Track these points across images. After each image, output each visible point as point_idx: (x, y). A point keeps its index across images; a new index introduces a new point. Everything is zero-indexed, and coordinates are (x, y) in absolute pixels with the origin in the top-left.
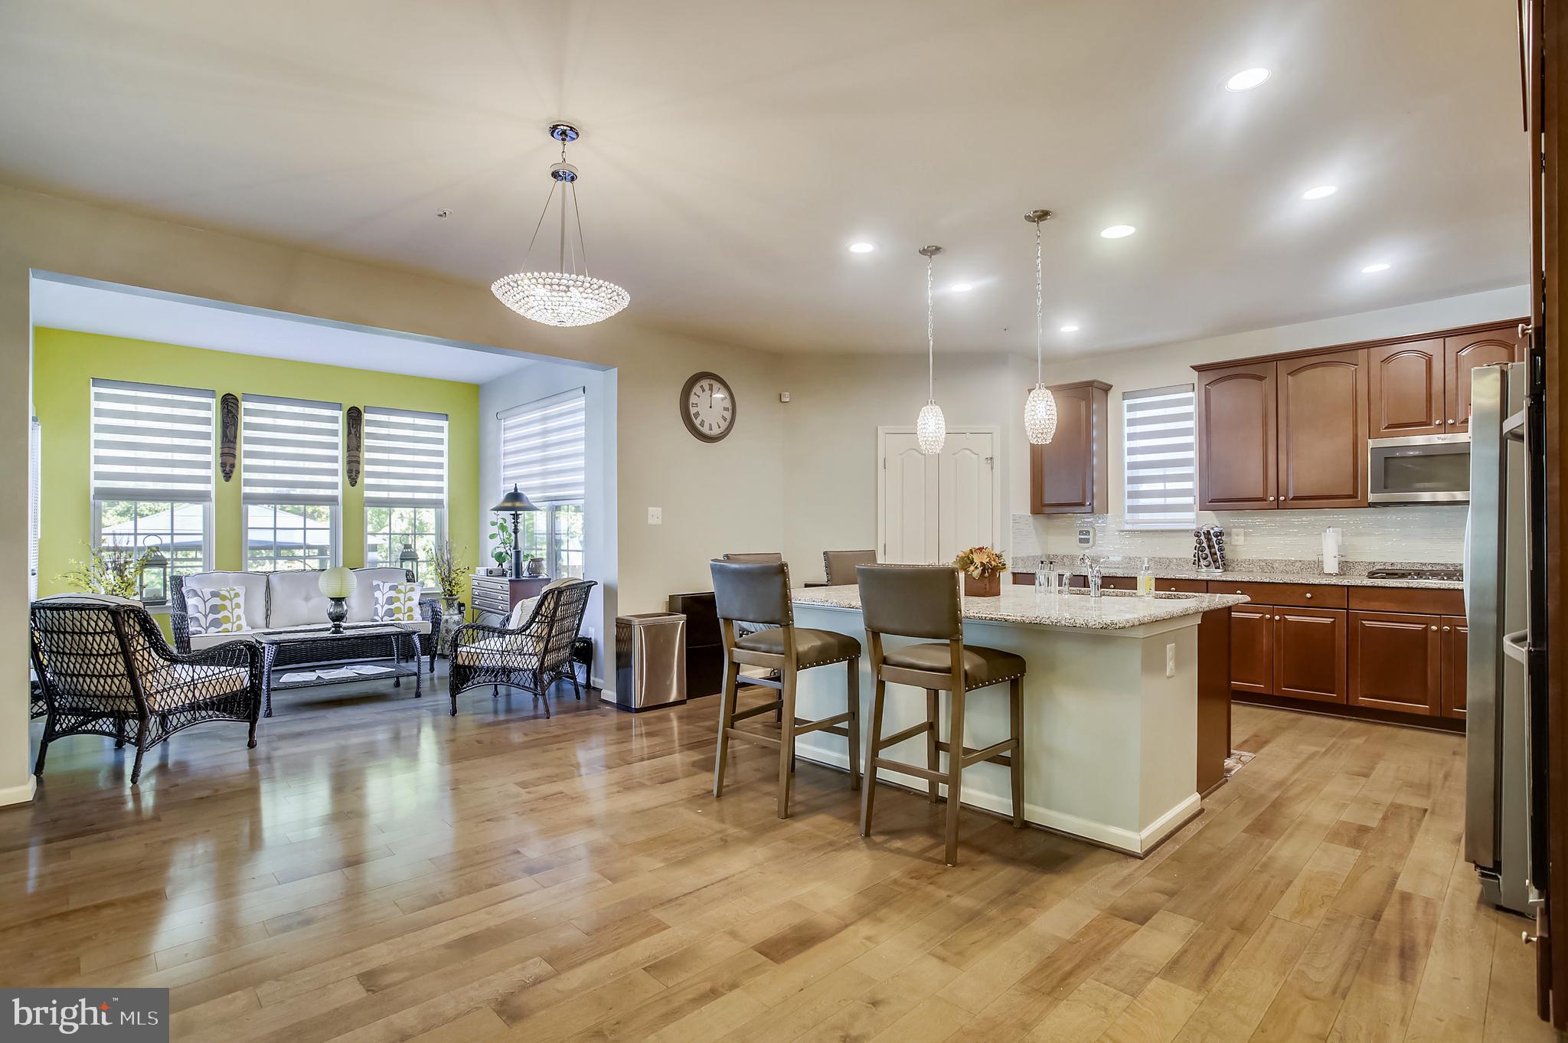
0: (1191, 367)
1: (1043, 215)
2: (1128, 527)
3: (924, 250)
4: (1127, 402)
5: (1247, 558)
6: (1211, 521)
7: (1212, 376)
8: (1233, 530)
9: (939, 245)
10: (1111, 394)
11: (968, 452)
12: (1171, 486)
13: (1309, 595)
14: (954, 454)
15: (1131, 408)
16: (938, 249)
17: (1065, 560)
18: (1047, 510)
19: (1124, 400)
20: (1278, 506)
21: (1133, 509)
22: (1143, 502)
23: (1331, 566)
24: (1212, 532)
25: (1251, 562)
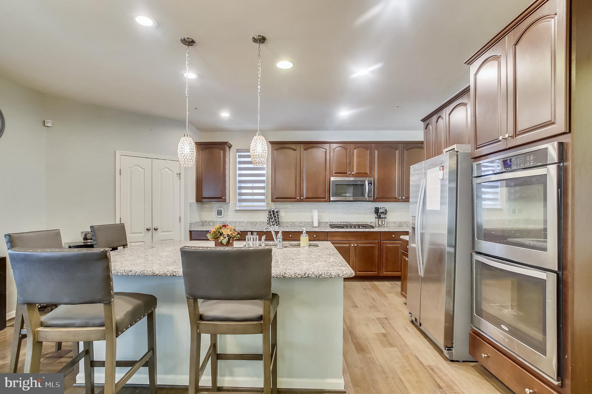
0: (269, 142)
1: (262, 40)
2: (238, 208)
3: (184, 39)
4: (238, 154)
5: (286, 221)
6: (273, 206)
7: (277, 146)
8: (281, 210)
9: (195, 40)
10: (231, 149)
11: (167, 169)
12: (255, 191)
13: (315, 236)
14: (160, 170)
15: (240, 156)
16: (193, 42)
17: (211, 223)
18: (204, 200)
19: (237, 152)
20: (301, 201)
21: (241, 201)
22: (243, 197)
23: (316, 224)
24: (275, 211)
25: (287, 223)
